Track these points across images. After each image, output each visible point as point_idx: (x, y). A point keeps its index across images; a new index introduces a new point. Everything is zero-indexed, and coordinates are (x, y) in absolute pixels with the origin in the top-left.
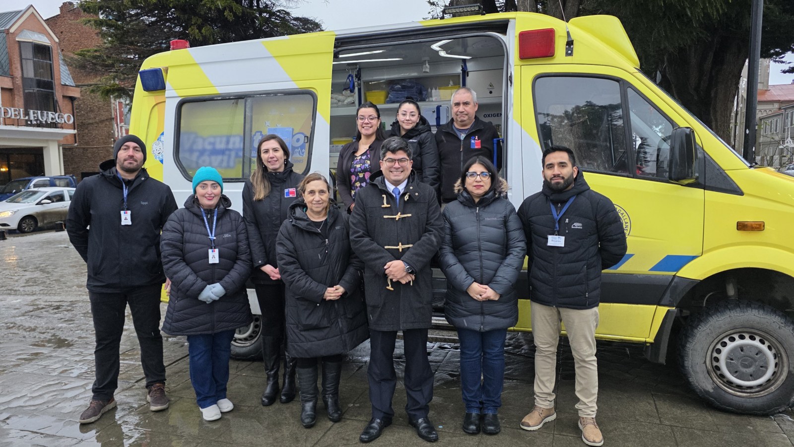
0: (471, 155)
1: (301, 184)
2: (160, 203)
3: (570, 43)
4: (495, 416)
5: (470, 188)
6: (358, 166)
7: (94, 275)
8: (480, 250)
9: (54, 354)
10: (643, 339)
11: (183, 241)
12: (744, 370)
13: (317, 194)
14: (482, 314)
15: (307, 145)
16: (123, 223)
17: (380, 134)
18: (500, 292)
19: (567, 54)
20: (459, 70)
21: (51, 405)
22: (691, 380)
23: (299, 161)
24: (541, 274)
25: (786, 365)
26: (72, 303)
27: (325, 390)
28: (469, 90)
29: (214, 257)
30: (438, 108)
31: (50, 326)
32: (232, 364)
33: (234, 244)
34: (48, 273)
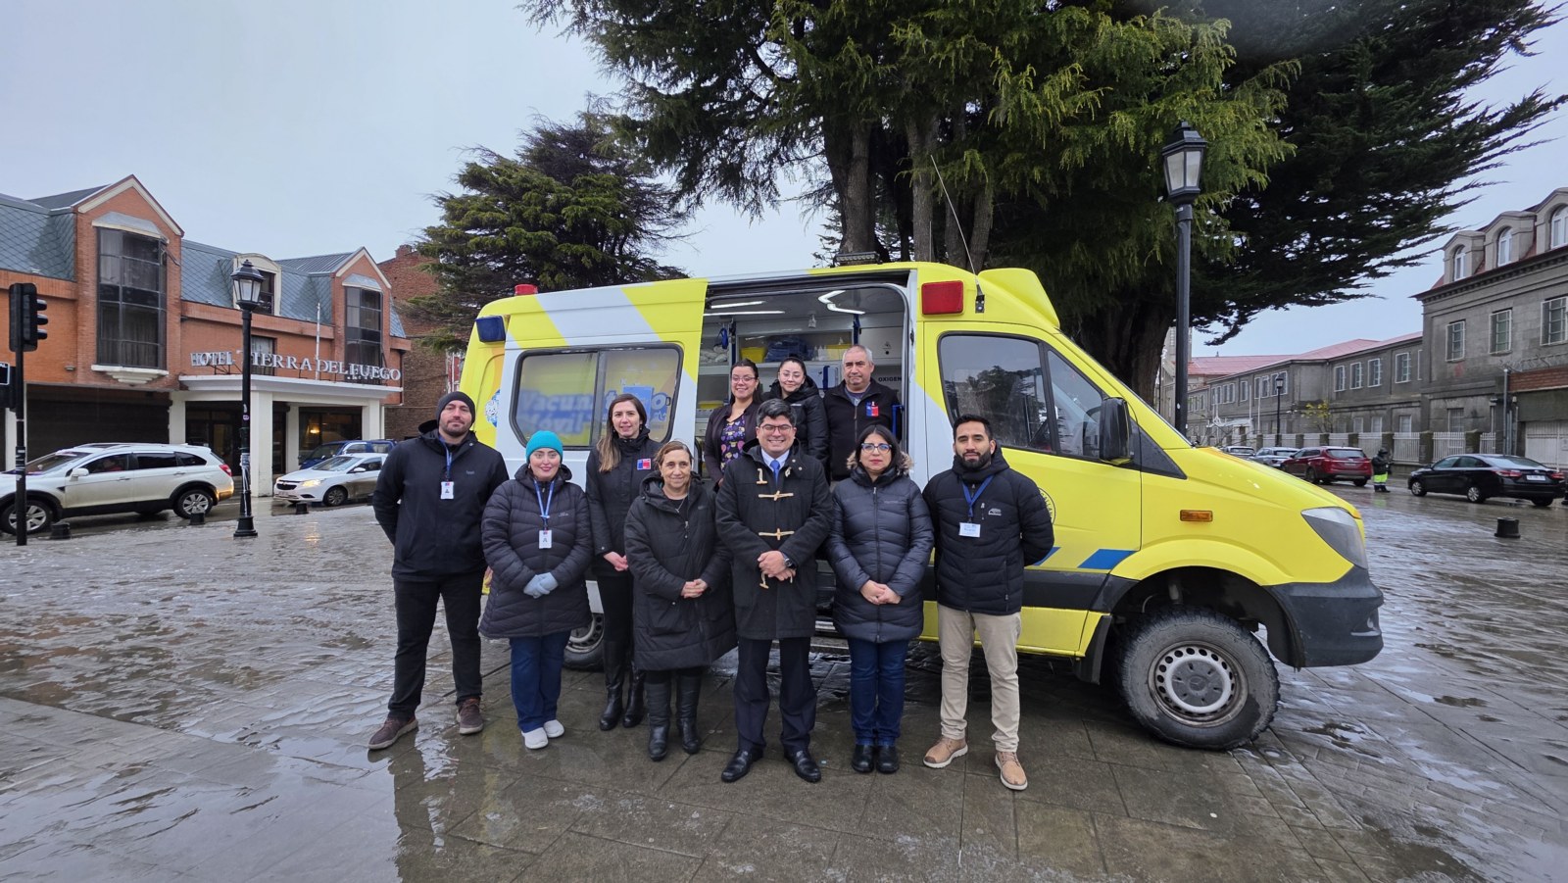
0: (868, 421)
1: (659, 453)
2: (490, 472)
3: (980, 298)
4: (892, 749)
5: (865, 462)
6: (730, 433)
7: (403, 559)
8: (877, 539)
9: (347, 657)
10: (1072, 653)
11: (509, 520)
12: (1194, 692)
13: (677, 466)
14: (879, 620)
15: (669, 407)
16: (444, 496)
17: (758, 396)
18: (901, 592)
19: (978, 311)
20: (851, 327)
21: (335, 724)
22: (1130, 704)
23: (658, 427)
24: (952, 571)
25: (1244, 686)
26: (378, 593)
27: (679, 713)
28: (863, 348)
29: (545, 540)
30: (826, 369)
31: (347, 621)
32: (566, 675)
33: (570, 525)
34: (353, 555)
